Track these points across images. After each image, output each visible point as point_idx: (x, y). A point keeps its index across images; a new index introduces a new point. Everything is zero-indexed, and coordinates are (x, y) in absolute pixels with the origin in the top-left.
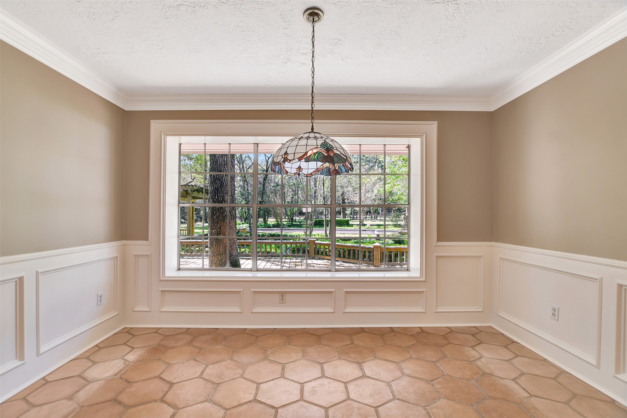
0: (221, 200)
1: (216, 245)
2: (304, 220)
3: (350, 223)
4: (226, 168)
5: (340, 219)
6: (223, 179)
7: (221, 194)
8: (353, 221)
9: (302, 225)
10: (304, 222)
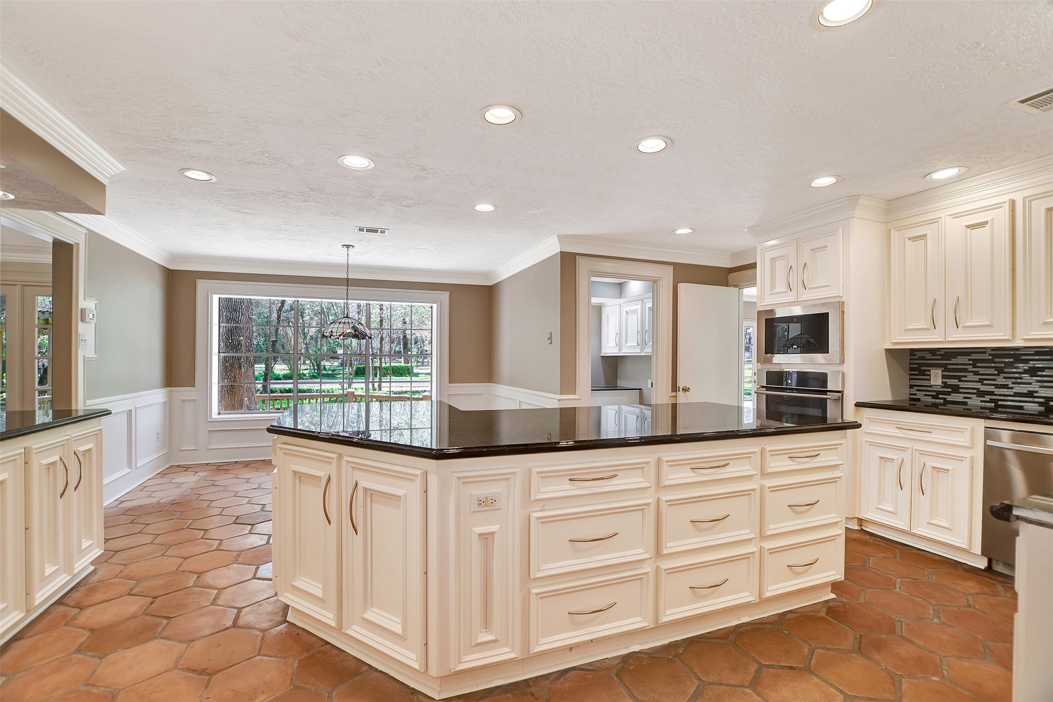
0: (236, 344)
1: (229, 397)
2: (339, 367)
3: (416, 371)
4: (243, 306)
5: (399, 364)
6: (240, 319)
7: (236, 337)
8: (421, 368)
9: (335, 374)
10: (339, 370)
